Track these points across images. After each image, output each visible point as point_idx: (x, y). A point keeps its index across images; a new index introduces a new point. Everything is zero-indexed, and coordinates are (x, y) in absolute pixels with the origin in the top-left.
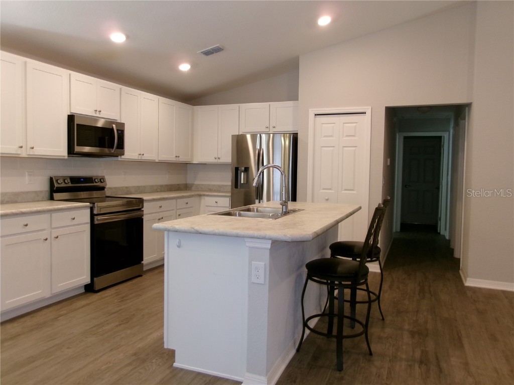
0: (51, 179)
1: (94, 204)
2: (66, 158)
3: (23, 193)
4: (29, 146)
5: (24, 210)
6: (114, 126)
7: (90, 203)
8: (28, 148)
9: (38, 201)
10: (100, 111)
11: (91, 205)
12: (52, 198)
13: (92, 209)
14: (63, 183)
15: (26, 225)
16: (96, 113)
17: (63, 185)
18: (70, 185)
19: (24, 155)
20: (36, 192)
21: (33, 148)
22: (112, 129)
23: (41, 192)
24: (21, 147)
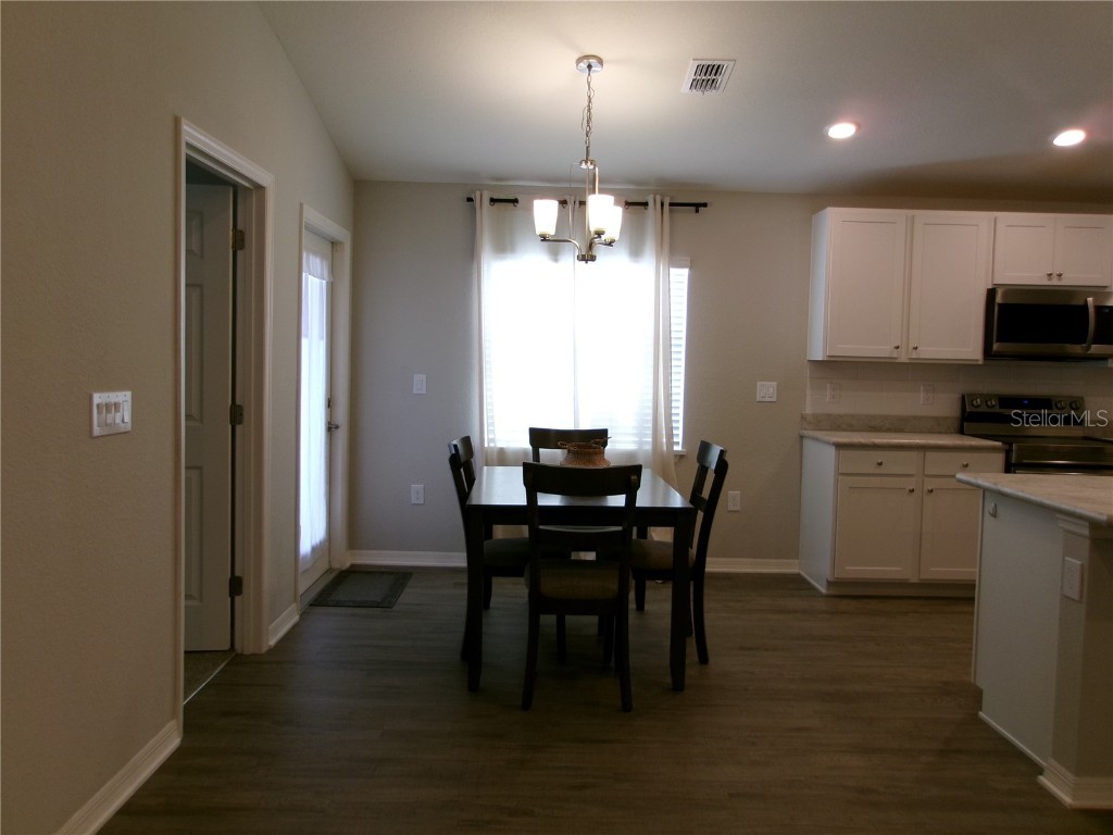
0: (963, 397)
1: (1011, 445)
2: (981, 362)
3: (914, 418)
4: (912, 345)
5: (877, 441)
6: (1090, 300)
7: (1003, 443)
8: (910, 348)
9: (940, 433)
10: (1060, 275)
11: (1007, 447)
12: (961, 431)
13: (1008, 453)
14: (984, 405)
15: (880, 464)
16: (1050, 279)
17: (984, 409)
18: (997, 410)
19: (903, 359)
20: (936, 419)
21: (916, 348)
22: (1085, 306)
23: (945, 418)
24: (898, 347)
